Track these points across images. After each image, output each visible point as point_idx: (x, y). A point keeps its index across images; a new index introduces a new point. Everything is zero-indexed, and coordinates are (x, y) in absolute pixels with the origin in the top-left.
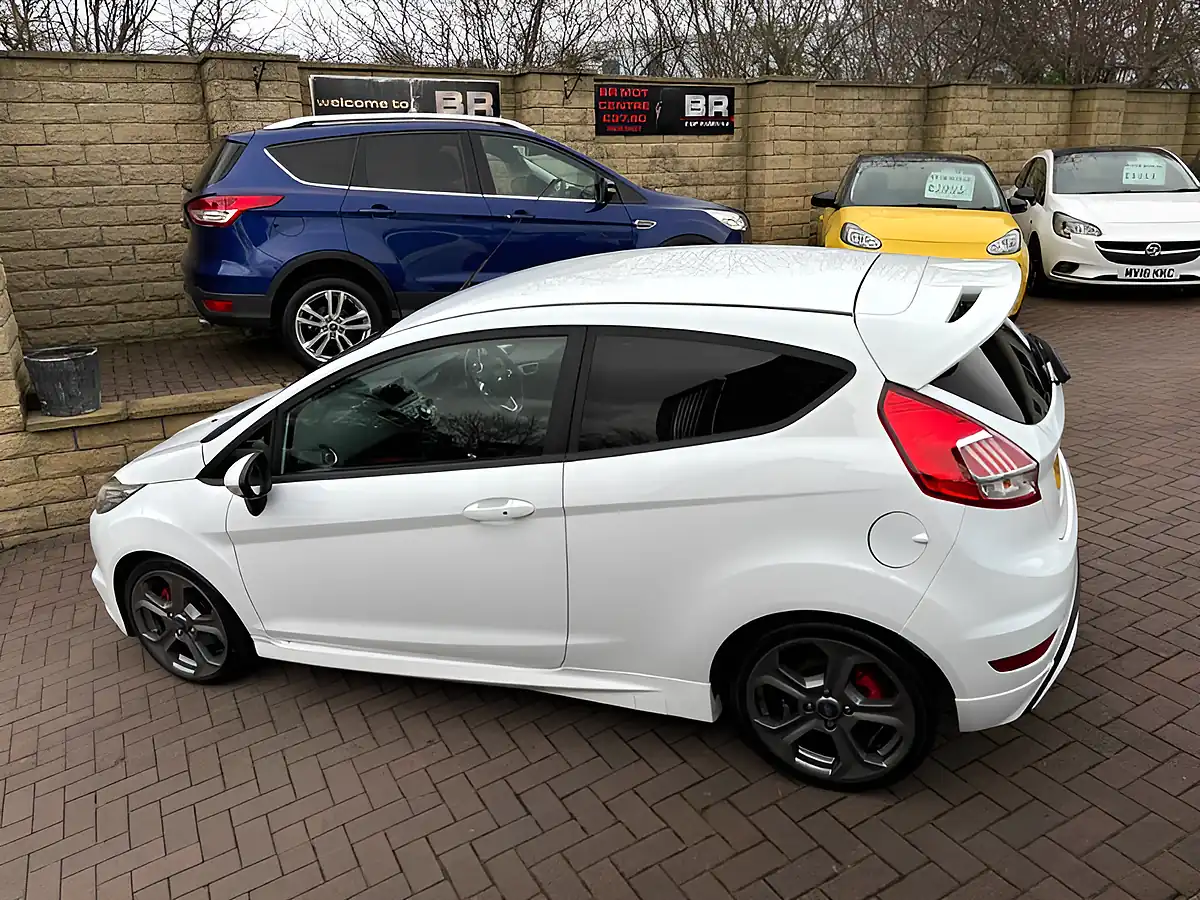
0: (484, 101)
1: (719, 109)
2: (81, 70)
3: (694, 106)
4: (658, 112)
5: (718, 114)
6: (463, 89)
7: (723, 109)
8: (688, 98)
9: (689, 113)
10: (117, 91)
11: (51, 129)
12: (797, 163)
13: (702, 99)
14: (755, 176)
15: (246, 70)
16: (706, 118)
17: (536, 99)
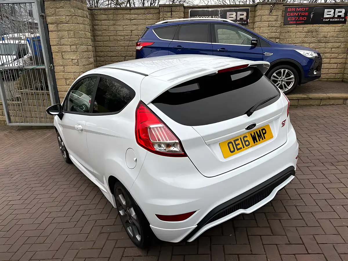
0: (243, 15)
1: (340, 14)
2: (132, 11)
3: (328, 13)
4: (312, 16)
5: (339, 17)
6: (236, 11)
7: (342, 14)
8: (326, 10)
9: (326, 16)
10: (140, 17)
11: (124, 27)
13: (333, 11)
16: (334, 17)
17: (259, 13)
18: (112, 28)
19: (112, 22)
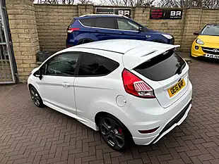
0: (128, 12)
4: (164, 15)
5: (178, 16)
6: (124, 10)
7: (180, 14)
12: (196, 26)
14: (185, 28)
15: (84, 7)
17: (137, 12)
18: (45, 17)
19: (45, 14)
